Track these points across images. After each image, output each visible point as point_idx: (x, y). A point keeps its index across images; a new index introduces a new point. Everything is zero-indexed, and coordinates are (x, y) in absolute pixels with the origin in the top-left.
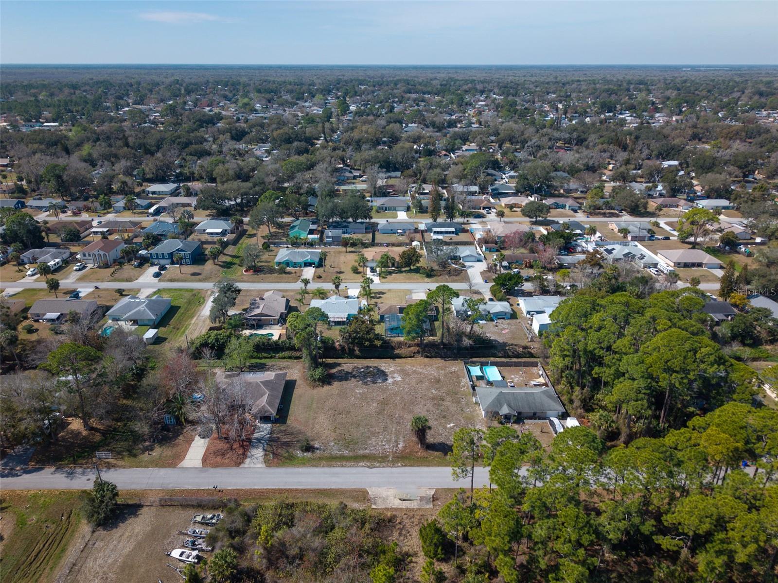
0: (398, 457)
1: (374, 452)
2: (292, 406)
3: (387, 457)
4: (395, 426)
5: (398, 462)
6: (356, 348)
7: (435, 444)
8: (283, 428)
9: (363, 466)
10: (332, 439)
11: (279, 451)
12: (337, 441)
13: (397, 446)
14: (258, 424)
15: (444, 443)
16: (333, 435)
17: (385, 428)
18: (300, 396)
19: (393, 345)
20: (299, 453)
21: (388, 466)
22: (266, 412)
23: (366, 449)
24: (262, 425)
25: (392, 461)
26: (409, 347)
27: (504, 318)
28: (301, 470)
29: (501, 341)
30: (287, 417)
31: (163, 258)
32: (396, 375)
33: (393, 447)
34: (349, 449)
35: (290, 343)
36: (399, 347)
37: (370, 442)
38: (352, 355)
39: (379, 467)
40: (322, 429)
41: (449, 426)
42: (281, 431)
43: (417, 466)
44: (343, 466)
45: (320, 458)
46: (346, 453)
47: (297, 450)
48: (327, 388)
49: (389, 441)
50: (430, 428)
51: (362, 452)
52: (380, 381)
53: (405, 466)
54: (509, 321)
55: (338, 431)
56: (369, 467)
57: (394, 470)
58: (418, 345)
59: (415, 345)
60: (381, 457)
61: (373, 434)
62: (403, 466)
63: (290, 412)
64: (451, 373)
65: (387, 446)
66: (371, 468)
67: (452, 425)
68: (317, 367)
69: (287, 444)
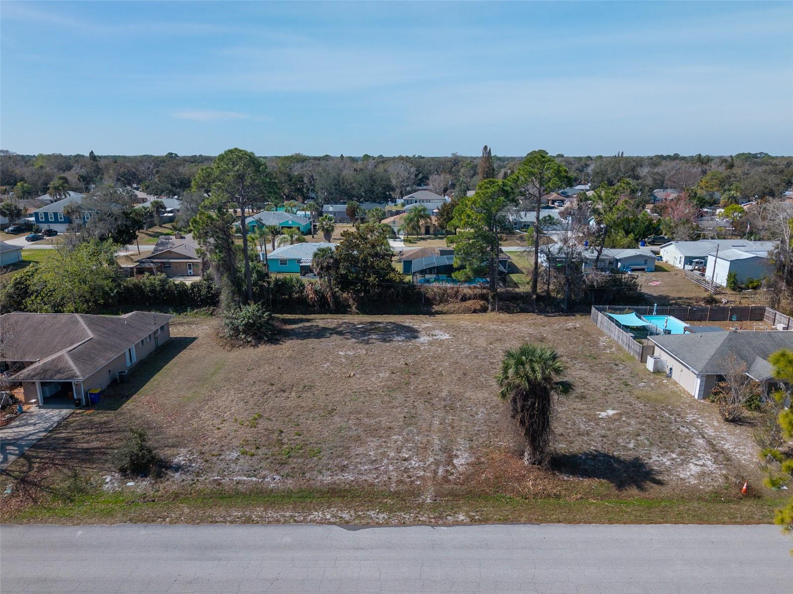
0: (454, 495)
1: (370, 478)
2: (157, 377)
3: (415, 493)
4: (441, 413)
5: (455, 509)
6: (351, 302)
7: (574, 456)
8: (100, 417)
9: (323, 522)
10: (236, 442)
11: (47, 473)
12: (249, 449)
13: (449, 462)
14: (34, 409)
15: (605, 455)
16: (247, 433)
17: (410, 419)
18: (191, 361)
19: (430, 295)
20: (110, 481)
21: (417, 522)
22: (59, 372)
23: (344, 468)
24: (43, 411)
25: (434, 507)
26: (464, 299)
27: (643, 270)
28: (79, 533)
29: (655, 294)
30: (128, 397)
31: (56, 221)
32: (436, 332)
33: (437, 463)
34: (286, 470)
35: (209, 287)
36: (441, 301)
37: (360, 450)
38: (341, 308)
39: (387, 524)
40: (217, 421)
41: (603, 414)
42: (91, 424)
43: (530, 522)
44: (248, 521)
45: (176, 496)
46: (273, 481)
47: (109, 471)
48: (264, 349)
49: (422, 450)
50: (567, 388)
51: (327, 479)
52: (399, 338)
53: (485, 521)
54: (653, 274)
55: (263, 424)
56: (346, 525)
57: (443, 534)
58: (483, 297)
59: (475, 297)
60: (396, 494)
61: (373, 431)
62: (473, 521)
63: (146, 387)
64: (568, 330)
65: (414, 463)
66: (355, 528)
67: (611, 412)
68: (246, 303)
69: (89, 456)
